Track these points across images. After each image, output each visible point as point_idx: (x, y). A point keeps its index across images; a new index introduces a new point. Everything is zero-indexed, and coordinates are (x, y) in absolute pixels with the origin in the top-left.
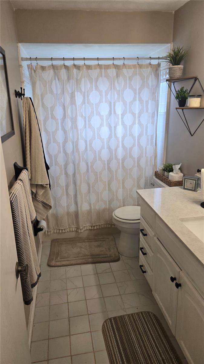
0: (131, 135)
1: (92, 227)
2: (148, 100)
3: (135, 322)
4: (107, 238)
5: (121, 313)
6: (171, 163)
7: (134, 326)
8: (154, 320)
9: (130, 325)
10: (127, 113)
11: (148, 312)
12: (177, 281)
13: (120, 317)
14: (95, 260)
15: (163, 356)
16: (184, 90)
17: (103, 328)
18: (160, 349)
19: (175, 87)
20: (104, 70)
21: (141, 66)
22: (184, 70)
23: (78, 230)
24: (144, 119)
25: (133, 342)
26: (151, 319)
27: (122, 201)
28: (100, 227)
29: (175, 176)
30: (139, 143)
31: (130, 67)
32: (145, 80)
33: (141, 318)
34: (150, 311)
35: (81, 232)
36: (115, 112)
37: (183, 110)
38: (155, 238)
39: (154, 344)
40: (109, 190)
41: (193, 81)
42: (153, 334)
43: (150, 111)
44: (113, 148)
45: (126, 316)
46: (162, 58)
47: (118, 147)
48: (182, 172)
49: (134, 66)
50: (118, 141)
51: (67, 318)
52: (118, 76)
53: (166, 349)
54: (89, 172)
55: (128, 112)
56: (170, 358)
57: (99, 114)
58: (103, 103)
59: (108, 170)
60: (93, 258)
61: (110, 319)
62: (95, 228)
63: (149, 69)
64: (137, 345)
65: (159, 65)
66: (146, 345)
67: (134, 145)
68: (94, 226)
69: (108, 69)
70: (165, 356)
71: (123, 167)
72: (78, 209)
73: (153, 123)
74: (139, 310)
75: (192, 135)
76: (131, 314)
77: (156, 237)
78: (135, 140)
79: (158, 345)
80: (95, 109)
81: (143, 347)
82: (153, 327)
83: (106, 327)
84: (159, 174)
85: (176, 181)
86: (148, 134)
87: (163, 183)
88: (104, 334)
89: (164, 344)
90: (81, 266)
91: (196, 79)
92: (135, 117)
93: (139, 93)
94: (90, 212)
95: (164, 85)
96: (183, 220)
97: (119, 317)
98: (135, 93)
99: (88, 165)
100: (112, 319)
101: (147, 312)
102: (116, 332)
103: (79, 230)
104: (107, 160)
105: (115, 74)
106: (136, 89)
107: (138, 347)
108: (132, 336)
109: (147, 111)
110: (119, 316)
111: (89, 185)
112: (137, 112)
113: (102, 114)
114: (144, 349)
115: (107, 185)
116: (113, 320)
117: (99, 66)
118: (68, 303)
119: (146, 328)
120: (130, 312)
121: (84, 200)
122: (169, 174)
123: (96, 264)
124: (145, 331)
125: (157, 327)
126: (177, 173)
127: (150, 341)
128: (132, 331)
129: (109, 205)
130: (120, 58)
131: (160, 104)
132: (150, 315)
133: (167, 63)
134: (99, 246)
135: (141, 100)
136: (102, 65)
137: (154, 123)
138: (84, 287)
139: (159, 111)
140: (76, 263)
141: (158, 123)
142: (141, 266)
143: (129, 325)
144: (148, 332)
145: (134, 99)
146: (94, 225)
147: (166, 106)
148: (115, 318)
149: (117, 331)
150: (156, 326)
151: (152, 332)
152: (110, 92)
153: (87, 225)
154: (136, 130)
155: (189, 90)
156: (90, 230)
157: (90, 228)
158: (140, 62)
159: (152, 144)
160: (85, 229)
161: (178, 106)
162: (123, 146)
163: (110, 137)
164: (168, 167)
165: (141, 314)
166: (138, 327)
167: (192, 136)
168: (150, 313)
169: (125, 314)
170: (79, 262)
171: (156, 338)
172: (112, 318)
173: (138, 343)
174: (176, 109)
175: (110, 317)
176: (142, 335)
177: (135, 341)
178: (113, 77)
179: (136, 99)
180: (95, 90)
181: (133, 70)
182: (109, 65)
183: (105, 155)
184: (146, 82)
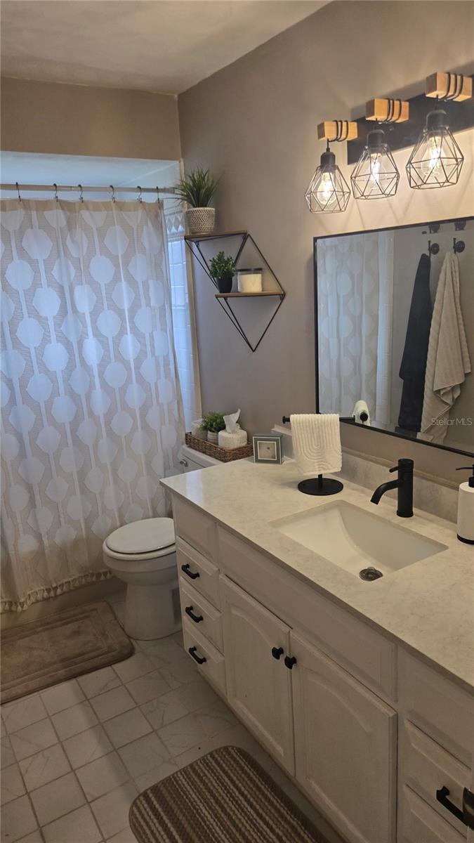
0: (120, 358)
1: (48, 590)
2: (147, 280)
3: (202, 781)
4: (91, 611)
5: (165, 772)
6: (218, 411)
7: (201, 789)
8: (240, 762)
9: (193, 790)
10: (103, 309)
11: (226, 749)
12: (286, 654)
13: (165, 781)
14: (75, 668)
15: (277, 830)
16: (226, 258)
17: (131, 821)
18: (267, 818)
19: (203, 254)
20: (35, 212)
21: (121, 206)
22: (218, 218)
23: (13, 608)
24: (144, 320)
25: (208, 826)
26: (235, 760)
27: (116, 513)
28: (72, 588)
29: (232, 437)
30: (139, 375)
31: (96, 207)
32: (135, 236)
33: (214, 766)
34: (228, 745)
35: (23, 611)
36: (75, 307)
37: (225, 300)
38: (222, 577)
39: (252, 812)
40: (82, 493)
41: (239, 240)
42: (246, 792)
43: (153, 303)
44: (80, 390)
45: (179, 775)
46: (164, 190)
47: (91, 387)
48: (242, 428)
49: (107, 206)
50: (91, 376)
51: (37, 830)
52: (71, 225)
53: (279, 812)
54: (26, 457)
55: (105, 306)
56: (293, 827)
57: (35, 313)
58: (42, 287)
59: (74, 445)
60: (67, 667)
61: (145, 795)
62: (59, 591)
63: (140, 212)
64: (217, 829)
65: (160, 204)
66: (237, 821)
67: (129, 381)
68: (55, 588)
69: (44, 210)
70: (282, 828)
71: (110, 433)
72: (8, 554)
73: (164, 330)
74: (206, 750)
75: (254, 349)
76: (190, 765)
77: (222, 574)
78: (129, 369)
79: (261, 811)
80: (23, 303)
81: (232, 828)
82: (243, 775)
83: (138, 815)
84: (194, 439)
85: (236, 447)
86: (157, 354)
87: (208, 457)
88: (139, 833)
89: (271, 803)
90: (42, 695)
91: (245, 236)
92: (123, 319)
93: (126, 265)
94: (40, 554)
95: (176, 248)
96: (276, 524)
97: (163, 782)
98: (117, 266)
99: (23, 441)
100: (149, 792)
101: (222, 750)
102: (165, 818)
103: (17, 606)
104: (70, 422)
105: (63, 222)
106: (118, 256)
107: (220, 833)
108: (202, 815)
109: (148, 304)
110: (163, 780)
111: (30, 488)
112: (126, 306)
113: (43, 314)
114: (234, 831)
115: (77, 482)
116: (151, 795)
117: (21, 203)
118: (27, 793)
119: (229, 782)
120: (185, 762)
121: (21, 529)
122: (217, 435)
123: (80, 679)
124: (228, 792)
125: (251, 774)
126: (234, 432)
127: (243, 810)
128: (201, 802)
129: (87, 527)
130: (71, 187)
131: (172, 287)
132: (229, 754)
133: (180, 200)
134: (76, 633)
135: (131, 281)
136: (28, 201)
137: (168, 330)
138: (61, 743)
139: (173, 303)
140: (25, 690)
141: (174, 328)
142: (192, 650)
143: (191, 792)
144: (235, 790)
145: (116, 279)
146: (54, 585)
147: (187, 291)
148: (155, 789)
149: (166, 815)
150: (248, 771)
151: (243, 789)
152: (57, 262)
153: (37, 589)
154: (130, 346)
155: (234, 258)
156: (44, 599)
157: (46, 594)
158: (119, 196)
159: (167, 375)
160: (33, 599)
161: (217, 292)
162: (105, 385)
163: (70, 367)
164: (215, 421)
165: (211, 756)
166: (212, 788)
167: (254, 351)
168: (230, 749)
169: (174, 769)
170: (33, 684)
171: (254, 798)
172: (147, 790)
173: (219, 824)
174: (217, 297)
175: (142, 791)
176: (222, 802)
177: (212, 820)
178: (60, 228)
179: (121, 278)
180: (19, 259)
181: (104, 213)
182: (47, 201)
183: (63, 410)
184: (137, 240)
